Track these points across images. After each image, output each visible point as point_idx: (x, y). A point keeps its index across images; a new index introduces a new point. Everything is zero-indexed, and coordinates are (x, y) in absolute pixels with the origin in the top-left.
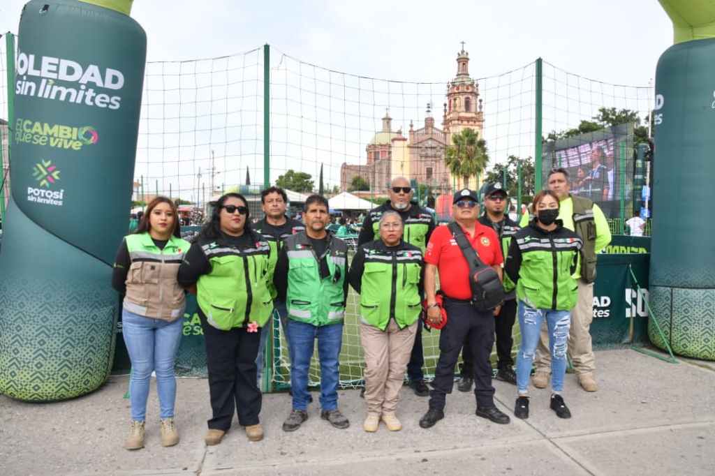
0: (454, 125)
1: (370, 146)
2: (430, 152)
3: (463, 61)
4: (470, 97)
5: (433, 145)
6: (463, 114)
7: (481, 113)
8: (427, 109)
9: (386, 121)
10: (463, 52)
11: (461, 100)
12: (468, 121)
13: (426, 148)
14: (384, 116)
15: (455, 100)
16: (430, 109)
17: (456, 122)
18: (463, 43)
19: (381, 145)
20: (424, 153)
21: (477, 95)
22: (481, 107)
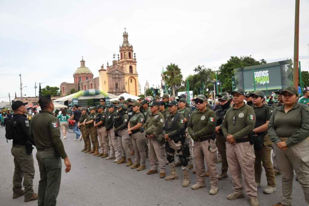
0: (125, 64)
1: (75, 74)
2: (117, 76)
3: (126, 36)
4: (131, 52)
5: (118, 73)
6: (128, 59)
7: (135, 59)
8: (113, 57)
9: (82, 63)
10: (125, 32)
11: (127, 53)
12: (131, 63)
13: (115, 74)
14: (81, 60)
15: (125, 53)
16: (115, 57)
17: (126, 63)
18: (125, 28)
19: (82, 74)
20: (114, 77)
21: (133, 51)
22: (135, 56)
